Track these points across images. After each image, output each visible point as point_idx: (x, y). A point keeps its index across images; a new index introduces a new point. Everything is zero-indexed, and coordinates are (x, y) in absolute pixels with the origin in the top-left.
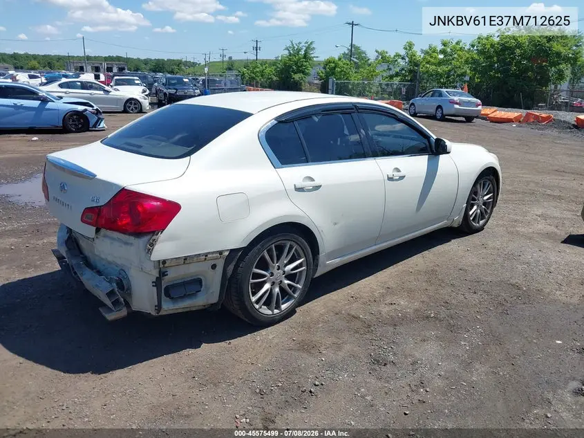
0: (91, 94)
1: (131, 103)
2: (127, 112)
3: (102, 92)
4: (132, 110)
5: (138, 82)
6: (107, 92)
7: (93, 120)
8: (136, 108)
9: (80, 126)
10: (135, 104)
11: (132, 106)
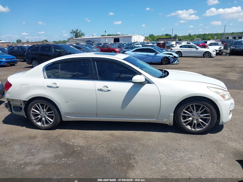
0: (190, 50)
1: (206, 53)
2: (204, 57)
3: (195, 49)
4: (207, 56)
5: (220, 44)
6: (197, 49)
7: (172, 60)
8: (208, 56)
9: (167, 62)
10: (208, 54)
11: (207, 55)
